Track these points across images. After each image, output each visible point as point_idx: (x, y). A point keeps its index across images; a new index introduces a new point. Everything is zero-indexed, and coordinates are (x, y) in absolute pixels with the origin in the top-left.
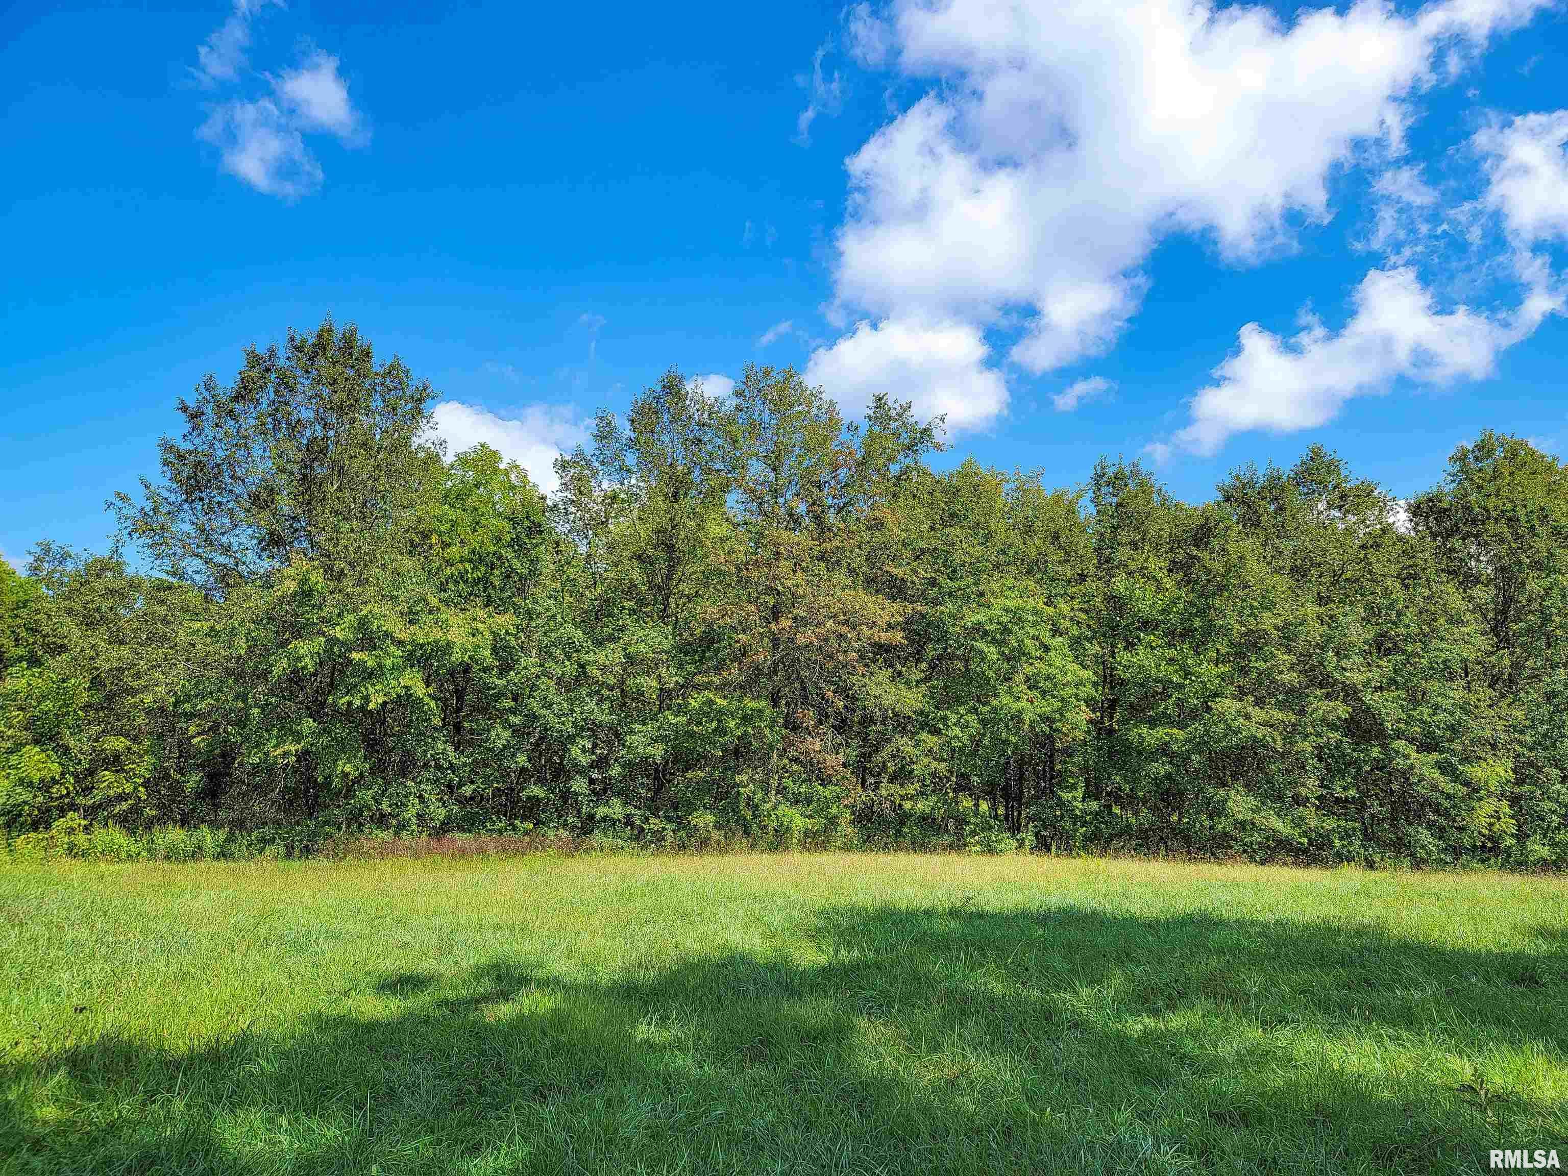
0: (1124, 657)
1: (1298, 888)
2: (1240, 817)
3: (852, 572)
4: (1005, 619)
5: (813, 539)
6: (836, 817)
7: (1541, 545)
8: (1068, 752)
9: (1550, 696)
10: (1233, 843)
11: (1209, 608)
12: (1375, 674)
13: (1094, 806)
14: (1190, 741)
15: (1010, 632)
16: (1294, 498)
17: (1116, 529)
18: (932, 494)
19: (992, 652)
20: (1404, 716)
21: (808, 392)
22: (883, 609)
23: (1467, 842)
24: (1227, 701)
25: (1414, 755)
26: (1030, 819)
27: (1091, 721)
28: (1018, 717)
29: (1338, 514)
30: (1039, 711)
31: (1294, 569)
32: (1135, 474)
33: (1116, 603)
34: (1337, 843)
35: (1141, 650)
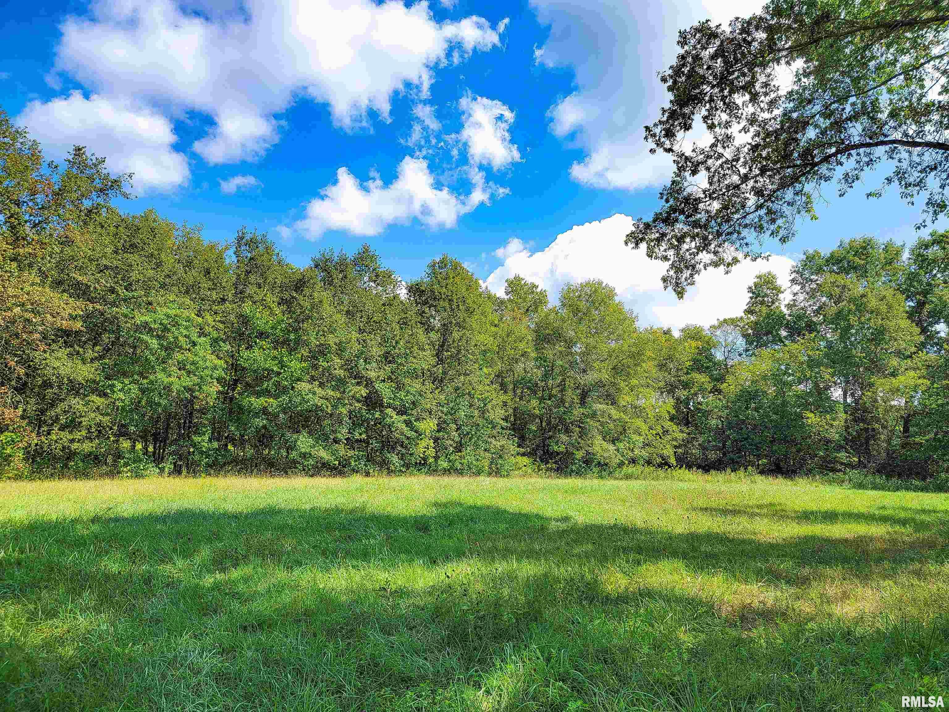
0: (246, 354)
1: (328, 488)
2: (303, 450)
3: (43, 275)
4: (165, 322)
5: (7, 244)
6: (10, 456)
7: (461, 315)
8: (203, 411)
9: (457, 389)
10: (298, 465)
11: (300, 329)
12: (382, 373)
13: (215, 445)
14: (280, 406)
15: (169, 330)
16: (352, 273)
17: (248, 273)
18: (117, 227)
19: (154, 343)
20: (393, 396)
21: (14, 129)
22: (67, 304)
23: (413, 461)
24: (303, 384)
25: (395, 416)
26: (171, 454)
27: (219, 392)
28: (168, 388)
29: (373, 285)
30: (184, 384)
31: (348, 312)
32: (264, 241)
33: (245, 320)
34: (353, 463)
35: (256, 350)
